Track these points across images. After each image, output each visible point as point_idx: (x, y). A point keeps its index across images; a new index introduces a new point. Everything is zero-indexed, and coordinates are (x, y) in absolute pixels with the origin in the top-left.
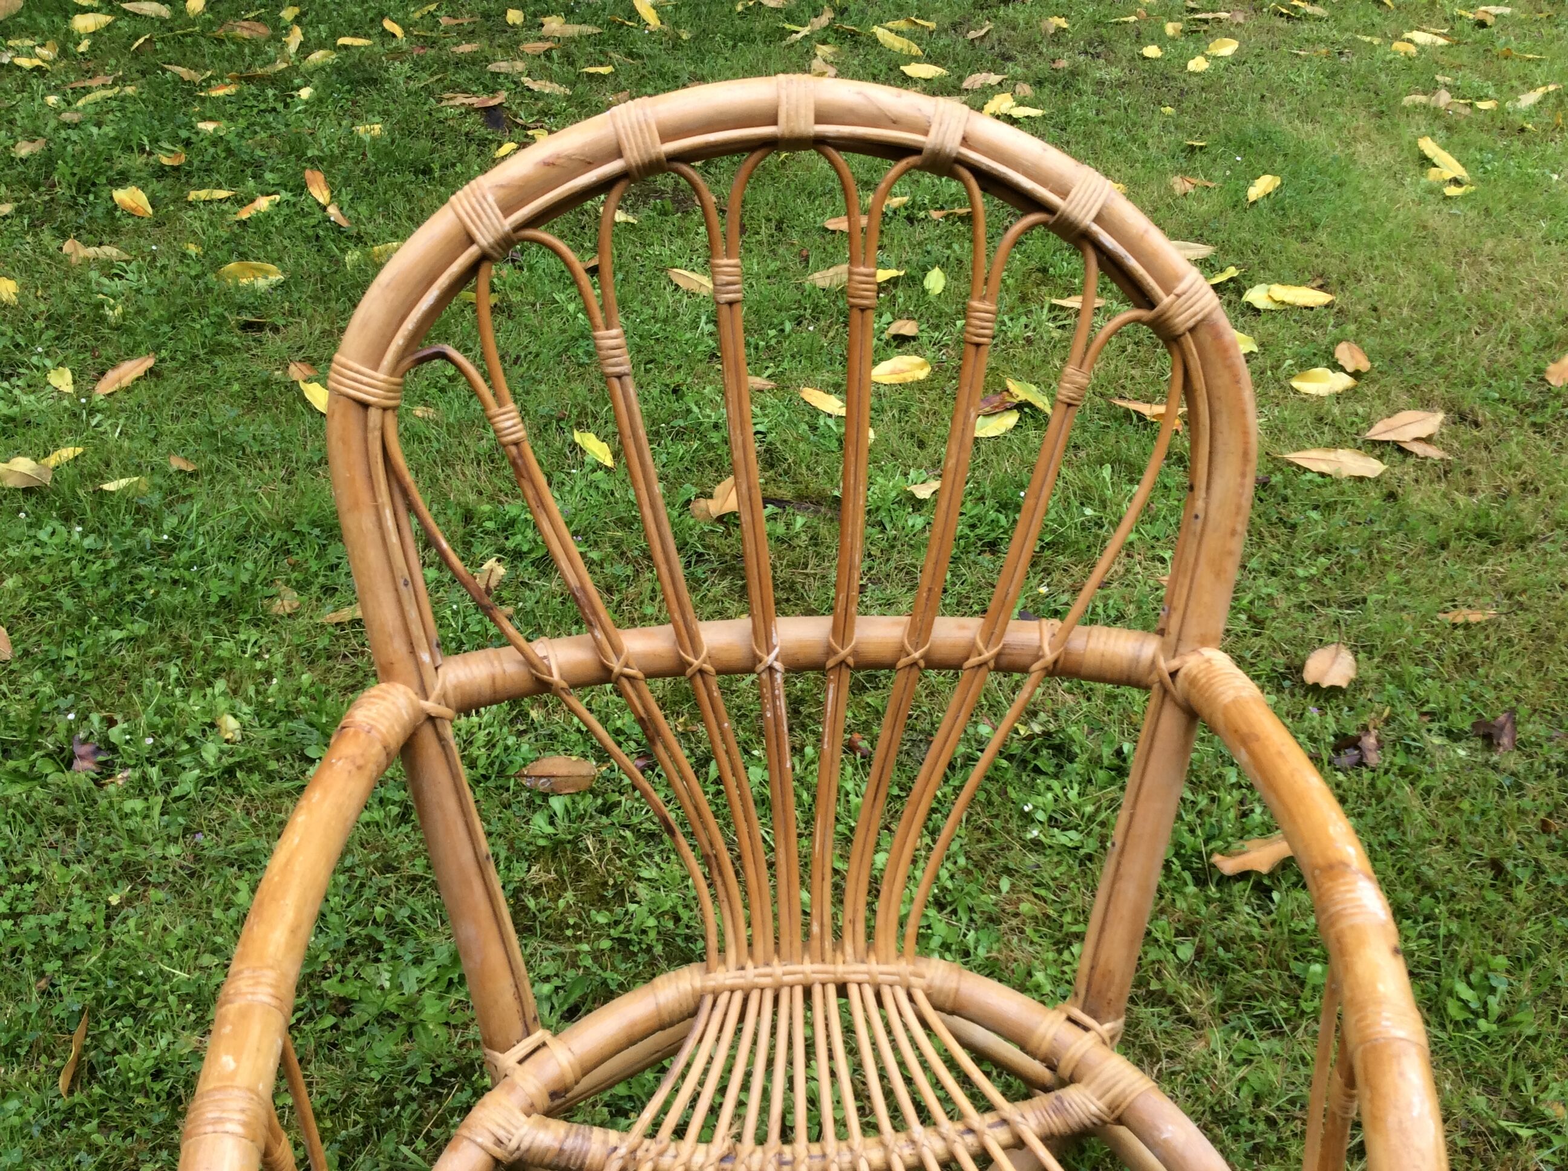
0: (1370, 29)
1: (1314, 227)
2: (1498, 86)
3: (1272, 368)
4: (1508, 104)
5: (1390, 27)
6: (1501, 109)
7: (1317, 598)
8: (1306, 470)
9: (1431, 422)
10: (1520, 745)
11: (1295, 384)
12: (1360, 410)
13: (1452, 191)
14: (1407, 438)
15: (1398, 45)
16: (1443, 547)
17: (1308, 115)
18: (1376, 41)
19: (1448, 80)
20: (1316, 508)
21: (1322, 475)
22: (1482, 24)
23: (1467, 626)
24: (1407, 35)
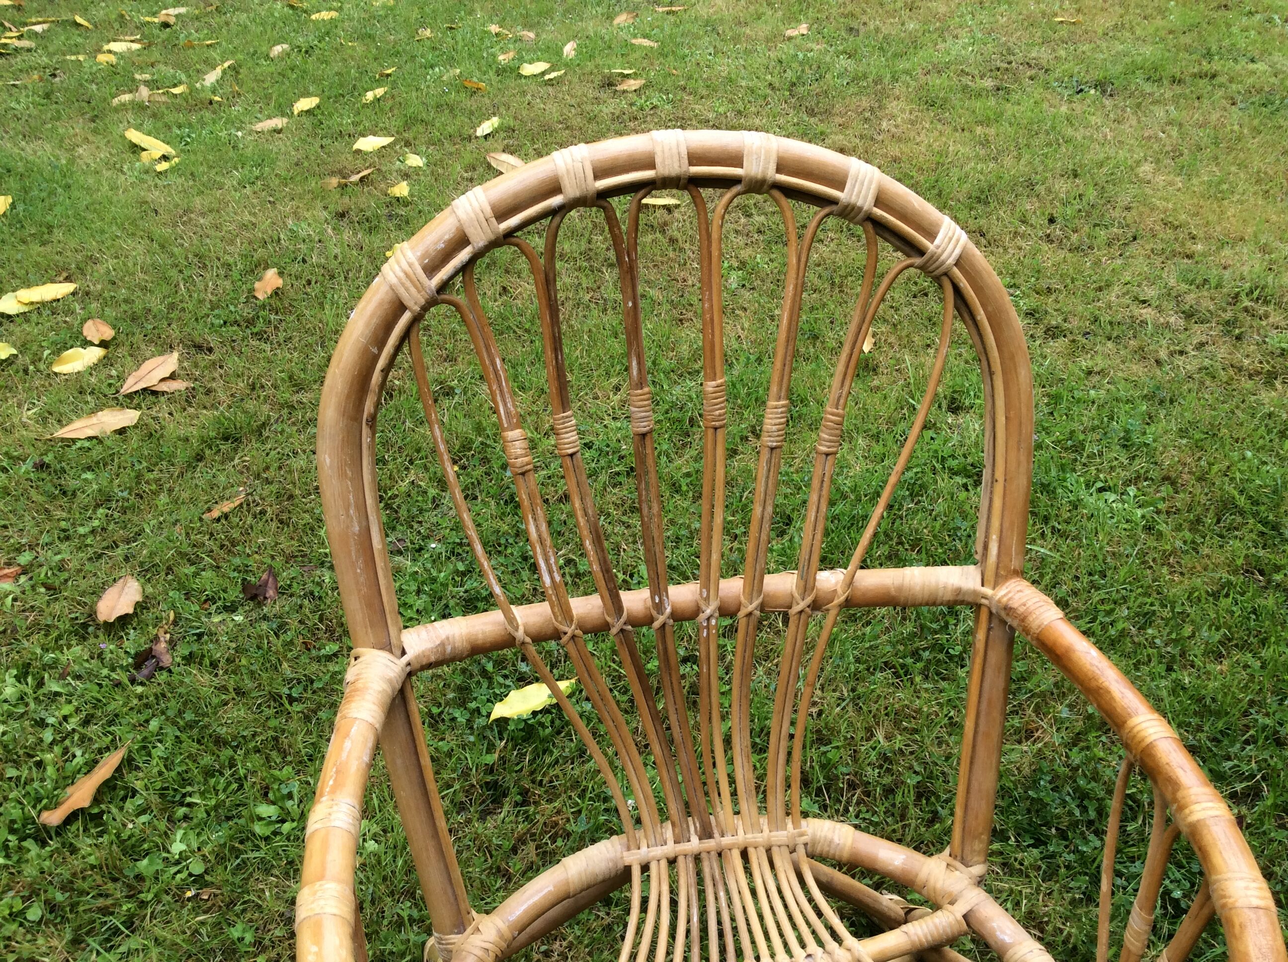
0: (76, 49)
1: (50, 228)
2: (186, 71)
3: (33, 363)
4: (198, 85)
5: (90, 45)
6: (192, 90)
7: (105, 544)
8: (74, 441)
9: (170, 362)
10: (281, 591)
11: (56, 369)
12: (114, 373)
13: (163, 166)
14: (155, 382)
15: (102, 58)
16: (200, 460)
17: (32, 134)
18: (81, 58)
19: (147, 77)
20: (89, 468)
21: (90, 439)
22: (166, 25)
23: (226, 516)
24: (106, 47)
